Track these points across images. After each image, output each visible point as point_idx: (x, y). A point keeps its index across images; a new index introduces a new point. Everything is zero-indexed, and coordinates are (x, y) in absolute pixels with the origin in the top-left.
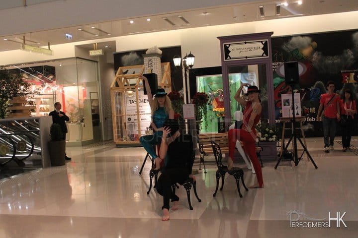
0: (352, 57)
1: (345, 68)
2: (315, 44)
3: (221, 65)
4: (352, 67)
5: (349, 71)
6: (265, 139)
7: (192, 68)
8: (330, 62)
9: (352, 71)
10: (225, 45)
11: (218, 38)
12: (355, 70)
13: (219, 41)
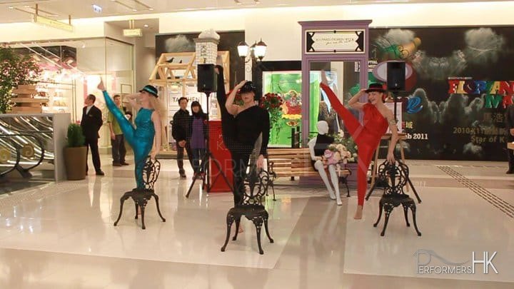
0: (464, 60)
1: (454, 74)
2: (418, 40)
3: (300, 60)
4: (463, 74)
5: (458, 78)
6: (352, 159)
7: (263, 60)
8: (435, 64)
9: (461, 78)
10: (308, 33)
11: (299, 22)
12: (466, 78)
13: (301, 27)
